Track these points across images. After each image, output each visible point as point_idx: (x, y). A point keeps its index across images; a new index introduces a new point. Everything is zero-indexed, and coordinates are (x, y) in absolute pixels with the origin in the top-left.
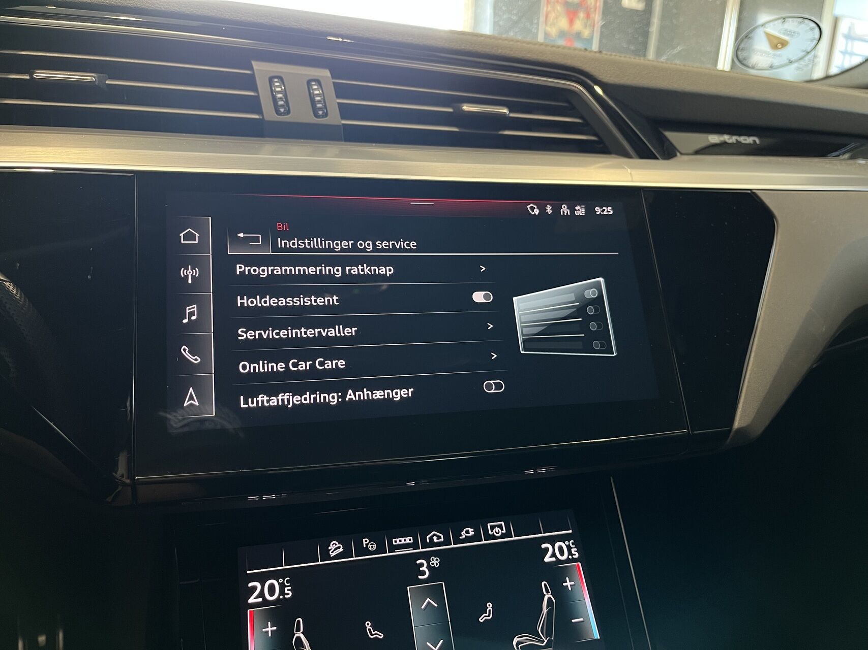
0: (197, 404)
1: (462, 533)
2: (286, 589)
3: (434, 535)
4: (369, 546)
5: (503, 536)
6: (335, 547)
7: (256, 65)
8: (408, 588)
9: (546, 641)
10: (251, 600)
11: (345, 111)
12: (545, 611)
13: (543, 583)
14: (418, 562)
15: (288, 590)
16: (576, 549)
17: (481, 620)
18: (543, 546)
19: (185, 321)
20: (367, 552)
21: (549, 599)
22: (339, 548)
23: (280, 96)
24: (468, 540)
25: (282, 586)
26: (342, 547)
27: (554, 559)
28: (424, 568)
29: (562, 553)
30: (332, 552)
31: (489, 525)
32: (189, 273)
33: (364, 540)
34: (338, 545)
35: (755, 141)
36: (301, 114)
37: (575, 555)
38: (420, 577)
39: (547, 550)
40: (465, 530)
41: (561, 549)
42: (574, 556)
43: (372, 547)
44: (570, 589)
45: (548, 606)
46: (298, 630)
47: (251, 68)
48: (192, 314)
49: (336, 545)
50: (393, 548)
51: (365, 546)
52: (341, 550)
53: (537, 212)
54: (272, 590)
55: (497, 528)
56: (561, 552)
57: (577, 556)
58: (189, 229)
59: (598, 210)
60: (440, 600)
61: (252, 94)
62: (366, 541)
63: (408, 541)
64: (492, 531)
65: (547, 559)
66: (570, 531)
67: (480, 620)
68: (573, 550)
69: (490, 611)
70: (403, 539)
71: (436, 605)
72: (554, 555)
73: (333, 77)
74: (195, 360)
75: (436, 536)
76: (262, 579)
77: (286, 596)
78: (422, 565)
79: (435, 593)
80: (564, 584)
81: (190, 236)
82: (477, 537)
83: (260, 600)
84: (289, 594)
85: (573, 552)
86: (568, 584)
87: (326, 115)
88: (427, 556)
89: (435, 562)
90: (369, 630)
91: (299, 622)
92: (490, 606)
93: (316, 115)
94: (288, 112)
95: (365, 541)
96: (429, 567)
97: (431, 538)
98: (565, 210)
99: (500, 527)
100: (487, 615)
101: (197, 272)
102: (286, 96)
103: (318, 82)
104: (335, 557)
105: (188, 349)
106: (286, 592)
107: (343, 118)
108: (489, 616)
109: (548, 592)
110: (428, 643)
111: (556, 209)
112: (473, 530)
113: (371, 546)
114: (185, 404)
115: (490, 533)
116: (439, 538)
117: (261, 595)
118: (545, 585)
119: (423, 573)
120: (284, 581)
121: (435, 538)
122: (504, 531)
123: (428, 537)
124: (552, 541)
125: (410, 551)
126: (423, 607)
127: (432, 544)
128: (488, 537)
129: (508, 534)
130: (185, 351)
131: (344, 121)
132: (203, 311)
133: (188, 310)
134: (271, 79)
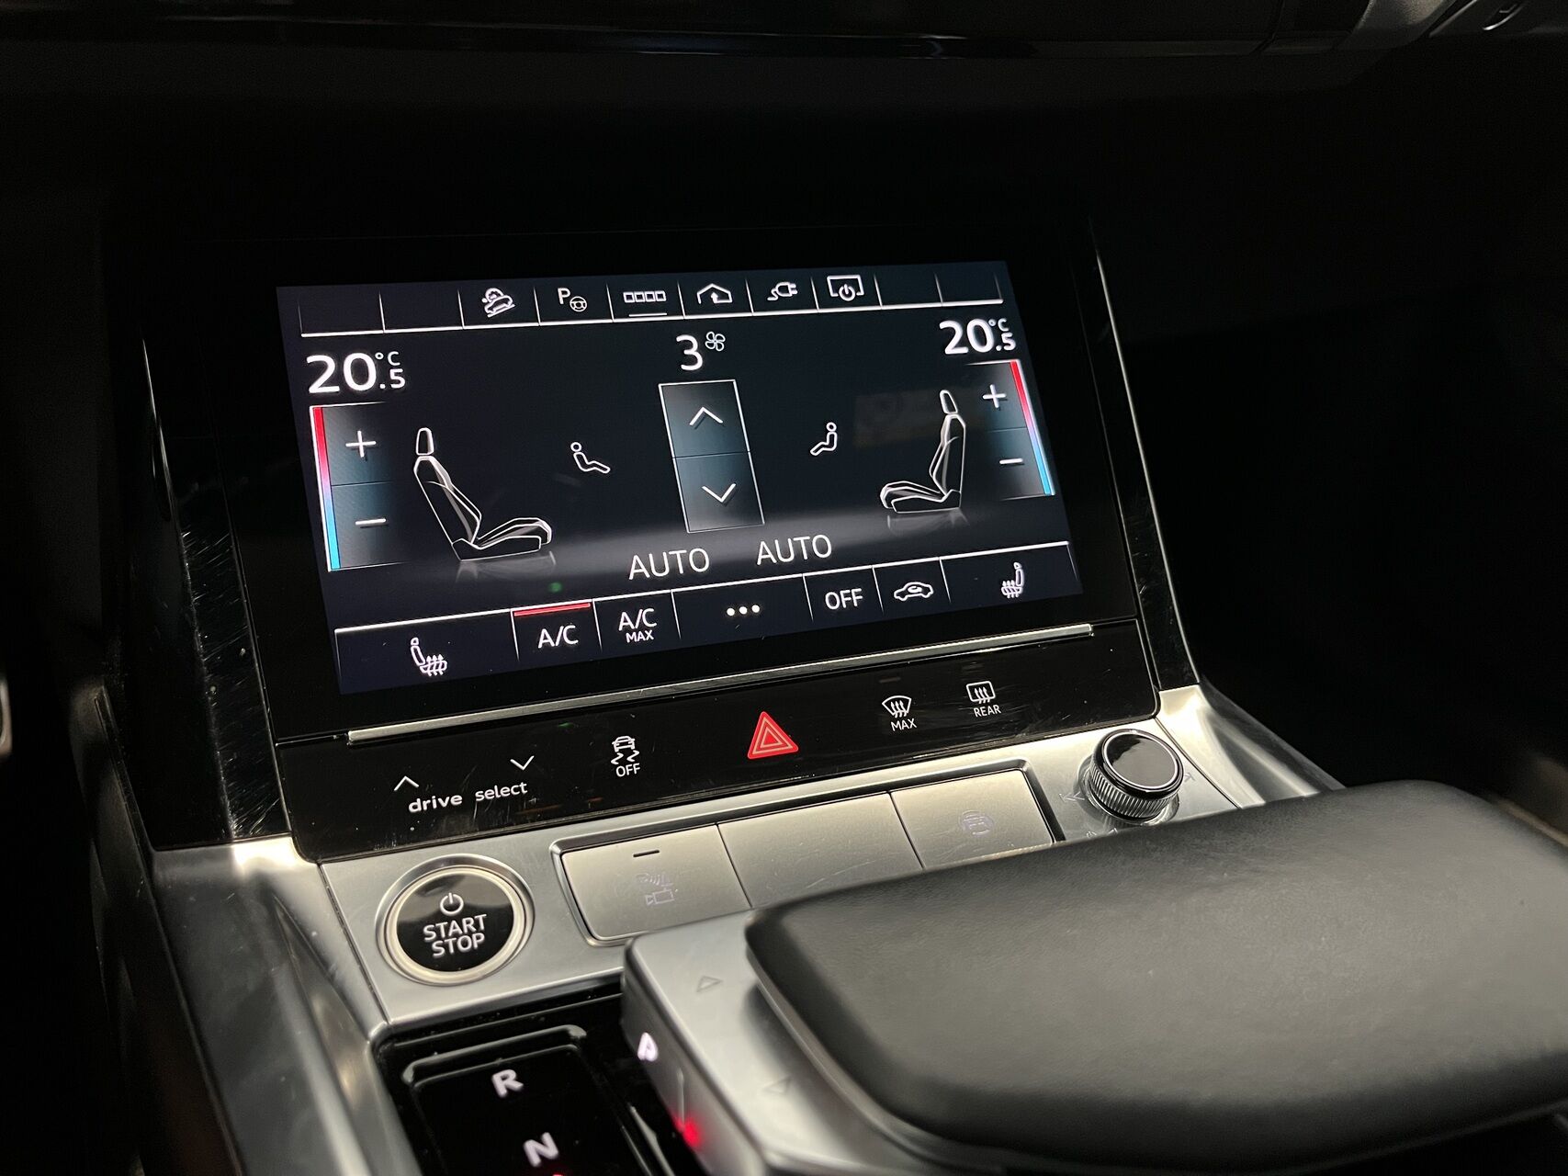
1: (772, 292)
2: (393, 372)
3: (713, 290)
4: (571, 303)
5: (859, 302)
6: (495, 301)
8: (660, 385)
9: (946, 495)
10: (315, 388)
12: (945, 441)
13: (943, 392)
14: (679, 339)
15: (397, 374)
16: (1010, 335)
17: (816, 451)
18: (943, 325)
20: (566, 312)
21: (954, 421)
22: (506, 301)
24: (783, 303)
25: (383, 368)
26: (511, 301)
27: (964, 350)
28: (693, 352)
29: (982, 341)
30: (491, 309)
31: (829, 278)
33: (560, 290)
34: (503, 297)
37: (1009, 345)
38: (685, 367)
39: (951, 332)
40: (778, 286)
41: (980, 334)
42: (1006, 348)
43: (579, 305)
44: (997, 406)
45: (952, 434)
46: (424, 449)
49: (499, 295)
50: (624, 309)
51: (562, 302)
52: (510, 305)
54: (360, 372)
55: (846, 286)
56: (981, 337)
57: (1012, 346)
60: (728, 412)
62: (564, 293)
63: (655, 299)
64: (836, 290)
65: (950, 349)
66: (1000, 302)
67: (812, 451)
68: (1004, 336)
69: (832, 436)
70: (644, 294)
71: (721, 421)
72: (964, 341)
75: (717, 293)
76: (339, 350)
77: (394, 386)
78: (688, 345)
79: (719, 398)
80: (985, 397)
82: (803, 300)
83: (336, 389)
84: (401, 383)
85: (1005, 341)
86: (994, 396)
88: (699, 329)
89: (715, 341)
90: (579, 457)
91: (424, 434)
92: (832, 428)
95: (562, 293)
96: (702, 349)
97: (707, 296)
99: (854, 283)
100: (827, 443)
104: (497, 319)
106: (393, 377)
108: (831, 445)
109: (951, 409)
110: (705, 488)
112: (794, 286)
113: (575, 303)
115: (832, 295)
116: (723, 296)
117: (338, 378)
118: (946, 395)
119: (693, 360)
120: (386, 356)
121: (714, 297)
122: (862, 293)
123: (698, 294)
124: (963, 316)
125: (662, 317)
126: (692, 423)
127: (708, 306)
128: (827, 301)
129: (869, 299)
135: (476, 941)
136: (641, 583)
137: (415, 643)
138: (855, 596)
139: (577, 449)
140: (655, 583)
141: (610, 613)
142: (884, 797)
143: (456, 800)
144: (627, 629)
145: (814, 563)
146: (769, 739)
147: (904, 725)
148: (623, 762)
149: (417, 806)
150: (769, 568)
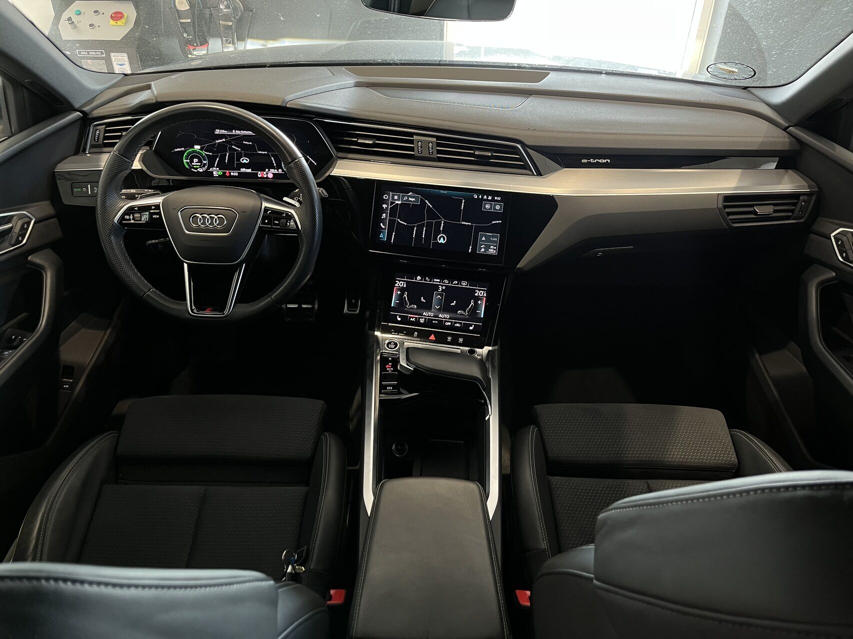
0: (382, 237)
5: (465, 286)
6: (419, 278)
7: (415, 137)
8: (435, 292)
9: (467, 314)
10: (396, 285)
11: (439, 152)
12: (470, 307)
13: (472, 300)
19: (383, 218)
20: (427, 281)
21: (472, 304)
23: (420, 148)
24: (455, 284)
26: (421, 278)
31: (462, 282)
32: (385, 206)
35: (607, 161)
36: (425, 154)
38: (439, 290)
39: (477, 292)
40: (455, 281)
43: (429, 280)
44: (479, 304)
46: (405, 295)
47: (413, 137)
50: (434, 282)
53: (476, 197)
54: (401, 284)
55: (464, 283)
56: (481, 293)
57: (485, 296)
58: (386, 195)
59: (496, 198)
60: (442, 297)
61: (412, 146)
63: (438, 281)
65: (476, 294)
66: (486, 289)
67: (451, 304)
68: (485, 294)
72: (478, 294)
73: (437, 141)
74: (383, 227)
75: (446, 281)
76: (400, 281)
78: (440, 287)
79: (442, 295)
81: (386, 197)
82: (457, 284)
83: (398, 286)
84: (405, 286)
86: (479, 302)
87: (432, 154)
88: (442, 286)
89: (444, 287)
91: (406, 293)
92: (455, 302)
93: (429, 154)
94: (422, 153)
95: (427, 278)
96: (442, 288)
98: (485, 197)
99: (466, 283)
101: (386, 206)
103: (432, 143)
104: (419, 280)
107: (438, 154)
108: (454, 304)
110: (436, 306)
111: (482, 197)
112: (457, 282)
114: (380, 237)
117: (399, 284)
120: (404, 283)
124: (479, 290)
125: (438, 283)
126: (437, 298)
127: (445, 283)
128: (461, 285)
129: (467, 285)
130: (381, 224)
131: (438, 155)
132: (386, 216)
133: (383, 215)
134: (418, 142)
135: (393, 347)
136: (424, 316)
137: (398, 316)
138: (450, 324)
139: (422, 298)
140: (426, 316)
141: (420, 318)
142: (444, 348)
143: (397, 334)
144: (421, 321)
145: (446, 318)
146: (432, 337)
147: (449, 341)
148: (416, 335)
149: (393, 333)
150: (440, 318)
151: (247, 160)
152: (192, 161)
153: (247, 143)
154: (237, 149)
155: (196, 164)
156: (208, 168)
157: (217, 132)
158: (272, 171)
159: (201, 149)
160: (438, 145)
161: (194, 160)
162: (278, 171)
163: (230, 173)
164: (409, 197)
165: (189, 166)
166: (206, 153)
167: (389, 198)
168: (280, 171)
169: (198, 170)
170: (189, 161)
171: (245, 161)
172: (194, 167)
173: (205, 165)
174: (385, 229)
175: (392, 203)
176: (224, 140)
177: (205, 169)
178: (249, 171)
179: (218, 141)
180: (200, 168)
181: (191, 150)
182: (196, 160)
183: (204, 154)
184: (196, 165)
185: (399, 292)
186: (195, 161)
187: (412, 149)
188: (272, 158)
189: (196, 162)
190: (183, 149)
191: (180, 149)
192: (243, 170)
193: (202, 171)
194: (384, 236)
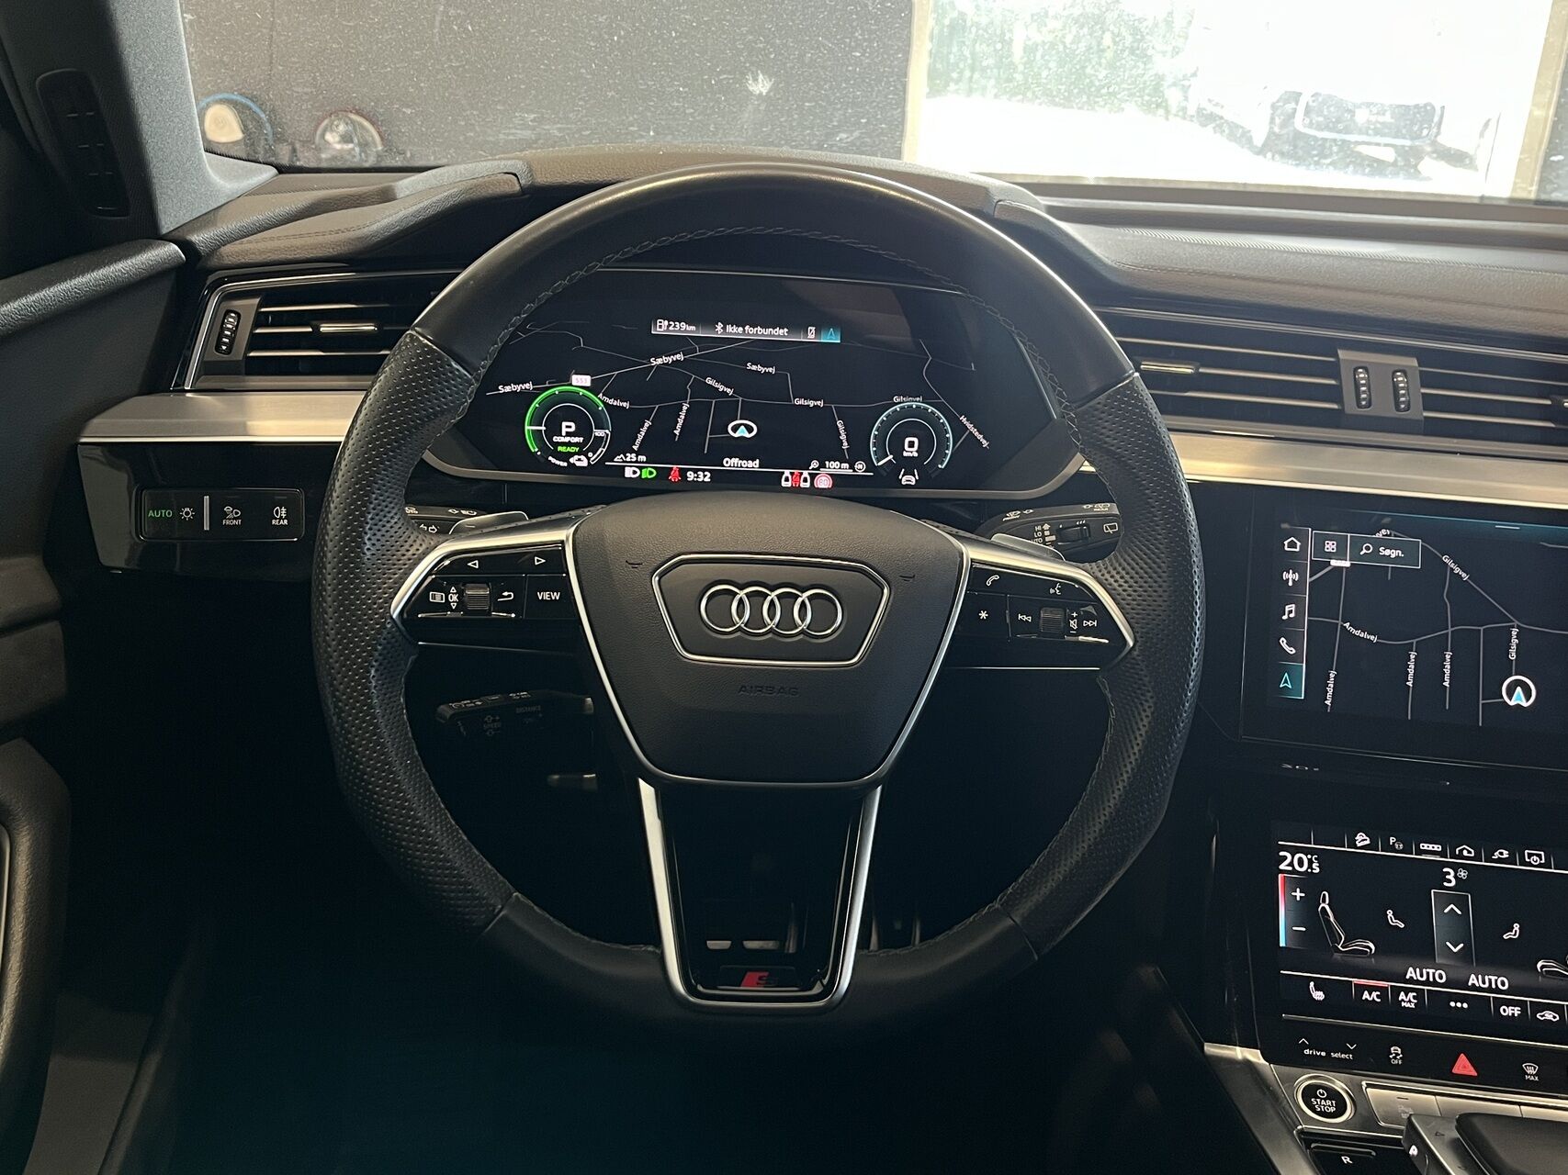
0: (1290, 687)
1: (1495, 854)
2: (1314, 865)
3: (1464, 849)
5: (1540, 865)
6: (1362, 839)
7: (1342, 354)
8: (1432, 891)
10: (1282, 867)
11: (1429, 403)
14: (1444, 870)
15: (1316, 867)
17: (1506, 937)
19: (1285, 617)
20: (1393, 849)
22: (1366, 839)
23: (1364, 389)
24: (1500, 860)
25: (1310, 862)
26: (1369, 840)
28: (1451, 877)
30: (1359, 842)
31: (1526, 852)
32: (1291, 577)
33: (1391, 838)
34: (1365, 837)
36: (1383, 408)
38: (1445, 884)
40: (1499, 851)
43: (1399, 846)
46: (1324, 901)
47: (1336, 355)
48: (1290, 612)
49: (1363, 836)
50: (1420, 852)
51: (1392, 844)
52: (1368, 842)
54: (1301, 863)
55: (1535, 857)
58: (1292, 538)
60: (1463, 907)
61: (1333, 382)
63: (1436, 849)
64: (1529, 858)
67: (1504, 936)
69: (1516, 931)
70: (1431, 846)
71: (1459, 912)
73: (1420, 365)
74: (1291, 651)
75: (1467, 851)
76: (1294, 851)
77: (1314, 872)
78: (1449, 873)
79: (1462, 903)
81: (1292, 545)
82: (1510, 860)
83: (1290, 868)
84: (1317, 870)
87: (1408, 409)
88: (1455, 867)
89: (1462, 874)
90: (1391, 917)
91: (1324, 895)
92: (1516, 927)
93: (1398, 409)
94: (1369, 405)
95: (1392, 840)
96: (1456, 877)
97: (1461, 851)
99: (1539, 856)
100: (1513, 934)
101: (1296, 577)
102: (1369, 389)
103: (1405, 373)
104: (1361, 848)
105: (1285, 641)
106: (1314, 867)
107: (1425, 409)
108: (1515, 935)
110: (1448, 944)
112: (1508, 853)
113: (1397, 845)
114: (1281, 686)
115: (1527, 860)
116: (1469, 852)
117: (1291, 864)
119: (1450, 881)
120: (1312, 857)
121: (1465, 852)
122: (1543, 861)
123: (1457, 850)
125: (1438, 858)
126: (1445, 911)
127: (1462, 857)
128: (1523, 863)
129: (1547, 865)
130: (1283, 642)
131: (1426, 414)
132: (1299, 611)
133: (1287, 608)
134: (1356, 370)
135: (1332, 1110)
136: (1411, 981)
137: (1312, 984)
138: (1517, 1011)
139: (1390, 913)
140: (1418, 982)
141: (1396, 991)
142: (1517, 1107)
143: (1323, 1054)
144: (1403, 1000)
145: (1497, 991)
146: (1463, 1066)
147: (1532, 1078)
148: (1395, 1058)
149: (1307, 1052)
150: (1474, 988)
151: (750, 429)
152: (554, 429)
153: (759, 368)
154: (721, 388)
155: (567, 439)
156: (610, 455)
157: (662, 327)
158: (834, 467)
159: (594, 389)
160: (1427, 380)
161: (564, 424)
162: (852, 467)
163: (683, 473)
164: (1378, 544)
165: (542, 447)
166: (611, 402)
167: (1304, 548)
168: (860, 467)
169: (572, 460)
170: (543, 428)
171: (742, 432)
172: (560, 448)
173: (599, 440)
174: (1297, 658)
175: (1317, 566)
176: (680, 357)
177: (594, 457)
178: (753, 465)
179: (659, 361)
180: (578, 454)
181: (556, 390)
182: (568, 426)
183: (601, 406)
184: (569, 444)
185: (1298, 894)
186: (564, 430)
187: (1334, 394)
188: (840, 424)
189: (568, 434)
190: (529, 386)
191: (518, 388)
192: (732, 463)
193: (584, 463)
194: (1294, 680)
